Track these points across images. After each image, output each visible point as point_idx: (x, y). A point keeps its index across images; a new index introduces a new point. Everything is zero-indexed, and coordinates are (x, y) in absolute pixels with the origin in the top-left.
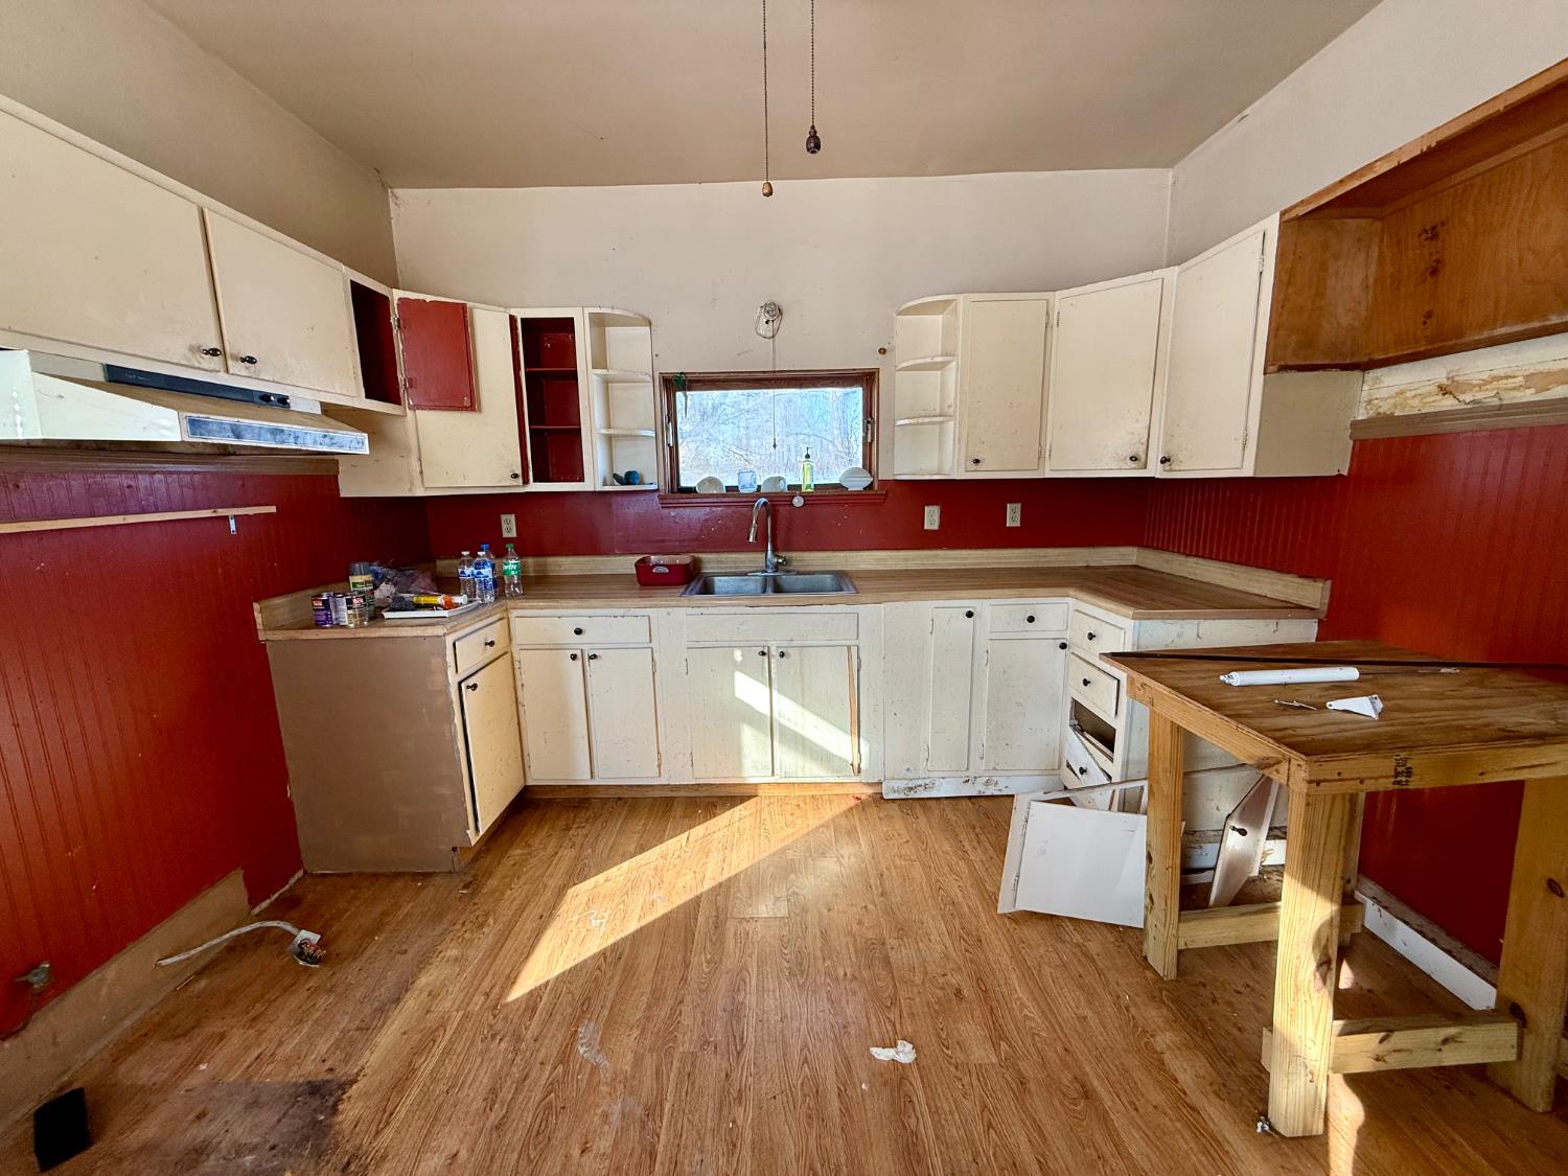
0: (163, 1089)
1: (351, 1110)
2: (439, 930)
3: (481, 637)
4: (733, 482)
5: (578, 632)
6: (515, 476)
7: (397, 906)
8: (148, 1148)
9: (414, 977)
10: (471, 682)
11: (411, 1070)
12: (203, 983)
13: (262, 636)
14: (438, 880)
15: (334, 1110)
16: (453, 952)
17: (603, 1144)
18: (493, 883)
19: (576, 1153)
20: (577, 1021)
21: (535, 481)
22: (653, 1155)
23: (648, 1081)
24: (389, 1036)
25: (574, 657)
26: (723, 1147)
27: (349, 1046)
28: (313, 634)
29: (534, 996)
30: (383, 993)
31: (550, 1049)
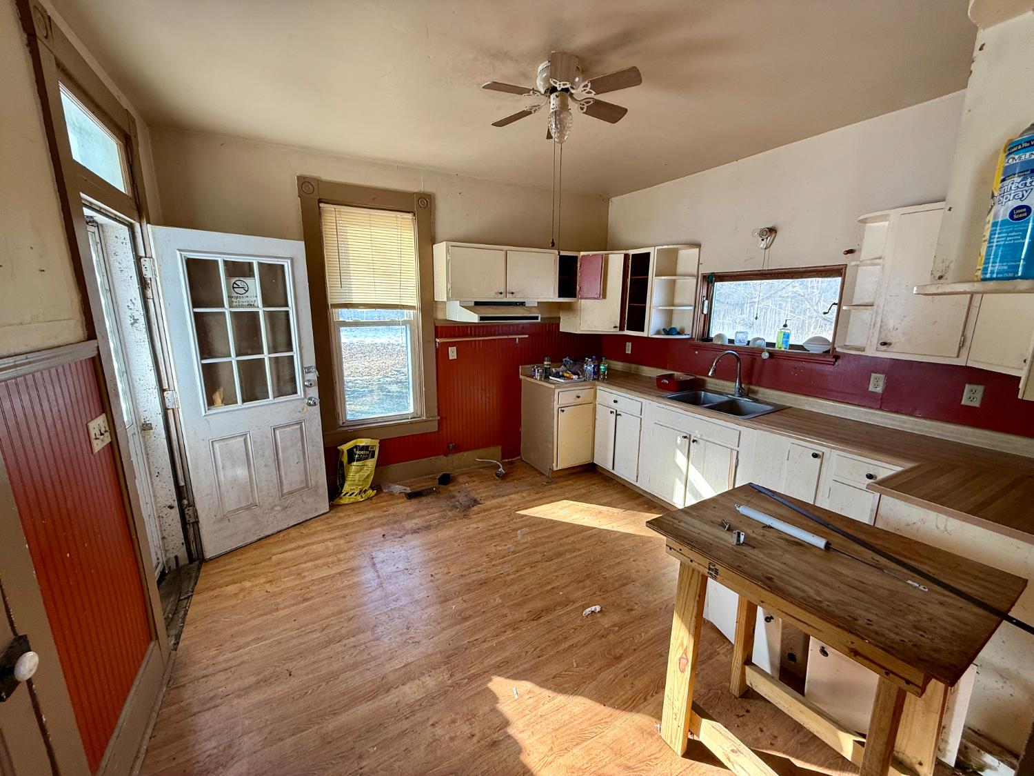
0: (460, 484)
1: (475, 508)
2: (528, 488)
3: (577, 393)
4: (732, 338)
5: (615, 402)
6: (615, 327)
7: (528, 477)
8: (450, 491)
9: (512, 494)
10: (563, 409)
11: (490, 509)
12: (482, 470)
13: (521, 377)
14: (544, 477)
15: (473, 506)
16: (524, 495)
17: (499, 548)
18: (553, 486)
19: (494, 545)
20: (526, 526)
21: (627, 329)
22: (504, 557)
23: (521, 548)
24: (494, 502)
25: (612, 412)
26: (515, 569)
27: (487, 498)
28: (529, 379)
29: (523, 516)
30: (503, 493)
31: (514, 526)
